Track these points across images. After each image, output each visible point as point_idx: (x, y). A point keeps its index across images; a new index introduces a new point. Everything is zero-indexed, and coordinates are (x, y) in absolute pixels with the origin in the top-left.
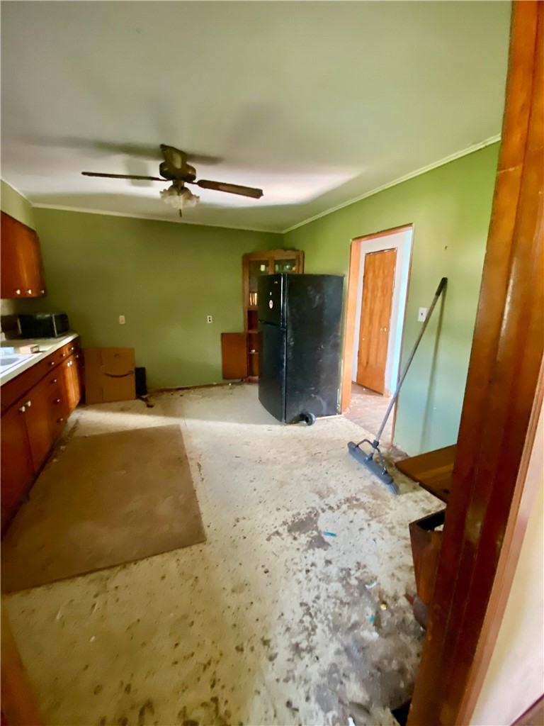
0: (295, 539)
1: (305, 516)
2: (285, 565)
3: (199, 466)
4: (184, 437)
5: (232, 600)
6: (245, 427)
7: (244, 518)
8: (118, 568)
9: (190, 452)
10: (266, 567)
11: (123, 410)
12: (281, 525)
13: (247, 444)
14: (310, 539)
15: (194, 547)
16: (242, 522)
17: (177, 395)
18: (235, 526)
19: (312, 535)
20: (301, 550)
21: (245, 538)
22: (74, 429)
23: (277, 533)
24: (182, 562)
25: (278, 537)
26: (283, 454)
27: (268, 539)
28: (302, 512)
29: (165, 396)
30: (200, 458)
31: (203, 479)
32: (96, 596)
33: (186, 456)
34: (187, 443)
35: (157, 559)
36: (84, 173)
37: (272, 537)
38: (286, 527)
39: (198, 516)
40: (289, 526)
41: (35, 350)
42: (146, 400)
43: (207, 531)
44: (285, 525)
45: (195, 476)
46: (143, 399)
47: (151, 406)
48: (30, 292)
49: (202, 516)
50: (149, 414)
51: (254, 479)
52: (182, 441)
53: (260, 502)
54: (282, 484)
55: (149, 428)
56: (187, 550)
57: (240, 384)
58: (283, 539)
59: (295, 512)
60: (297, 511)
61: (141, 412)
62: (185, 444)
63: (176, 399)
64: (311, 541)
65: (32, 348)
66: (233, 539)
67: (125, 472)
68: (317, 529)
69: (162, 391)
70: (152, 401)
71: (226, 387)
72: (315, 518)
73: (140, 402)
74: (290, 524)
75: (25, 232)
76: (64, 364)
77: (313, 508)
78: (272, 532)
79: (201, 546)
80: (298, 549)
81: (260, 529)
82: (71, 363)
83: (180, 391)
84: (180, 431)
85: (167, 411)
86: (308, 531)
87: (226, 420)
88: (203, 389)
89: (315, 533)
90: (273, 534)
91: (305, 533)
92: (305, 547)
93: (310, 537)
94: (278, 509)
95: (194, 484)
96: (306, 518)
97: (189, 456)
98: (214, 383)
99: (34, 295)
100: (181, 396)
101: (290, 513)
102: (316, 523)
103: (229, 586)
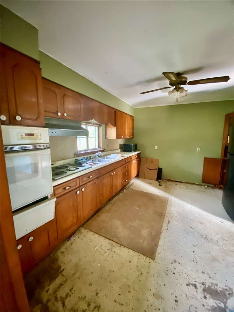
0: (205, 297)
1: (221, 289)
2: (190, 307)
3: (169, 222)
4: (168, 205)
5: (151, 299)
6: (204, 213)
7: (179, 263)
8: (119, 245)
9: (167, 213)
10: (178, 299)
11: (150, 184)
12: (200, 283)
13: (201, 223)
14: (216, 306)
15: (148, 259)
16: (177, 264)
17: (174, 184)
18: (172, 263)
19: (219, 305)
20: (206, 307)
21: (174, 273)
22: (131, 185)
23: (195, 286)
24: (140, 261)
25: (194, 288)
26: (225, 242)
27: (188, 285)
28: (219, 285)
29: (168, 183)
30: (171, 218)
31: (167, 229)
32: (108, 250)
33: (165, 214)
34: (168, 208)
35: (132, 252)
36: (141, 93)
37: (191, 285)
38: (203, 286)
39: (156, 245)
40: (205, 287)
41: (122, 156)
42: (159, 182)
43: (157, 256)
44: (203, 285)
45: (165, 225)
46: (158, 181)
47: (161, 186)
48: (127, 137)
49: (159, 246)
50: (158, 188)
51: (196, 245)
52: (167, 206)
53: (194, 261)
54: (214, 259)
55: (155, 194)
56: (144, 257)
57: (212, 188)
58: (197, 292)
59: (214, 282)
60: (217, 282)
61: (156, 187)
62: (167, 208)
63: (173, 185)
64: (216, 308)
65: (121, 155)
66: (167, 269)
67: (138, 209)
68: (225, 303)
69: (169, 180)
70: (162, 183)
71: (203, 187)
72: (227, 296)
73: (157, 182)
74: (207, 286)
75: (129, 117)
76: (132, 161)
77: (230, 289)
78: (192, 283)
79: (151, 260)
80: (204, 305)
81: (186, 275)
82: (135, 162)
83: (177, 182)
84: (168, 201)
85: (166, 190)
86: (218, 300)
87: (194, 205)
88: (189, 185)
89: (222, 305)
90: (192, 285)
91: (214, 299)
92: (209, 308)
93: (217, 305)
94: (203, 273)
95: (163, 229)
96: (221, 291)
97: (166, 214)
98: (196, 183)
99: (129, 138)
100: (176, 185)
101: (211, 281)
102: (227, 299)
103: (153, 291)
